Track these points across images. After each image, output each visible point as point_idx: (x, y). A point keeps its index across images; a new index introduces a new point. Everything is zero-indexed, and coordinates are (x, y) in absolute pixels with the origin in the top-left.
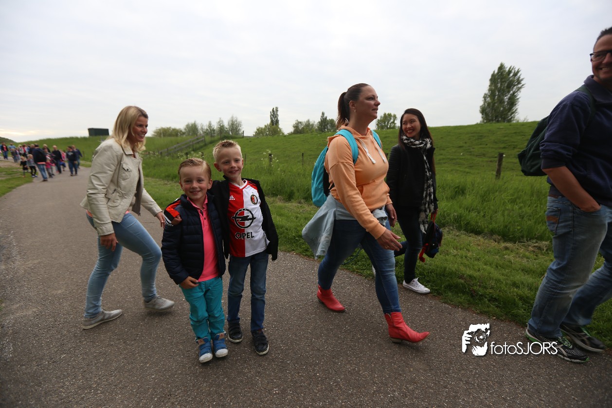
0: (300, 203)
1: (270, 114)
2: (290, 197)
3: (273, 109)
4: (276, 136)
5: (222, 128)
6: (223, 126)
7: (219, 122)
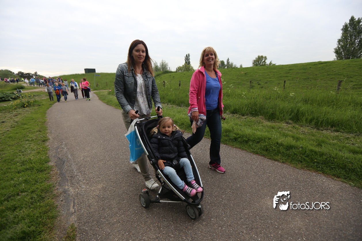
1: (185, 58)
6: (157, 66)
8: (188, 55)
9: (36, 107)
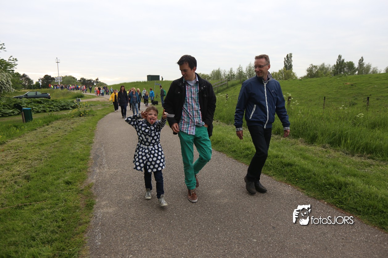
0: (324, 147)
1: (284, 60)
2: (312, 140)
3: (288, 55)
4: (290, 80)
5: (240, 73)
6: (242, 72)
7: (239, 68)
8: (289, 55)
9: (90, 117)
